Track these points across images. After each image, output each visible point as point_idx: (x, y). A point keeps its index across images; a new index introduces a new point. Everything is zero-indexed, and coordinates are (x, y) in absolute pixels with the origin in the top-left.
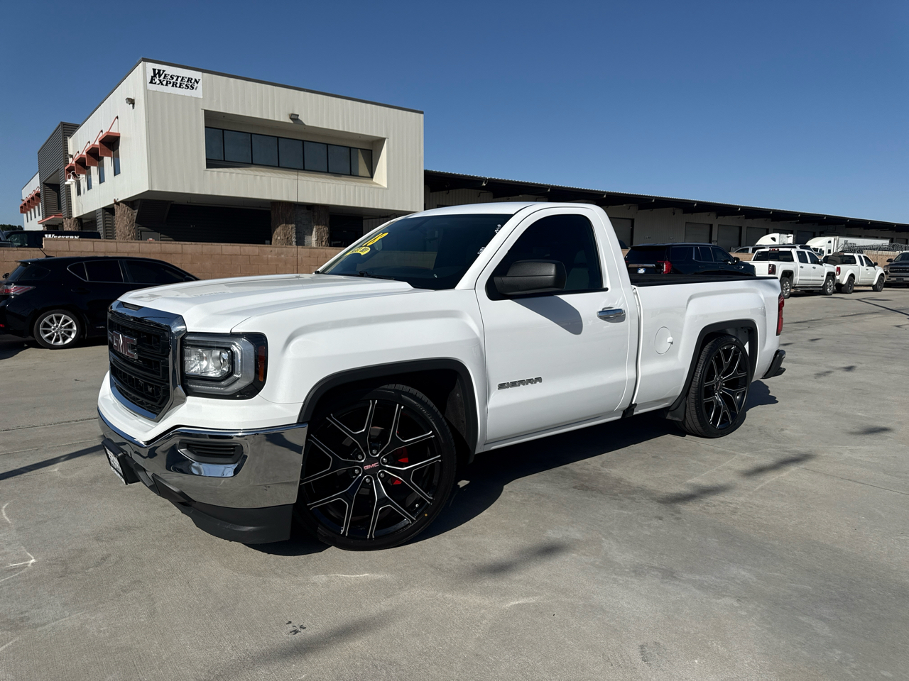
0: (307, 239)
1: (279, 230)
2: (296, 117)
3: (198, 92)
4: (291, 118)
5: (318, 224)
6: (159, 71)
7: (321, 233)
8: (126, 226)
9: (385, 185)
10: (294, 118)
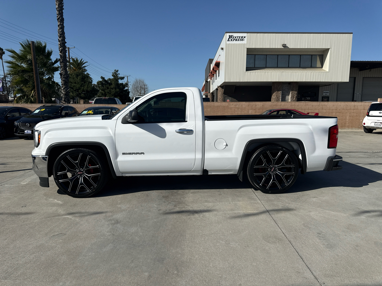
0: (287, 97)
1: (274, 94)
2: (285, 45)
3: (245, 42)
4: (283, 46)
5: (292, 90)
6: (231, 36)
7: (293, 94)
8: (220, 95)
9: (327, 70)
10: (284, 46)
